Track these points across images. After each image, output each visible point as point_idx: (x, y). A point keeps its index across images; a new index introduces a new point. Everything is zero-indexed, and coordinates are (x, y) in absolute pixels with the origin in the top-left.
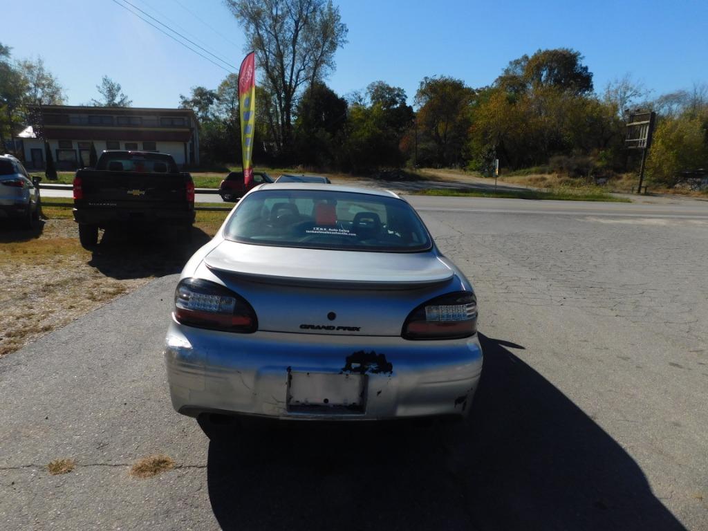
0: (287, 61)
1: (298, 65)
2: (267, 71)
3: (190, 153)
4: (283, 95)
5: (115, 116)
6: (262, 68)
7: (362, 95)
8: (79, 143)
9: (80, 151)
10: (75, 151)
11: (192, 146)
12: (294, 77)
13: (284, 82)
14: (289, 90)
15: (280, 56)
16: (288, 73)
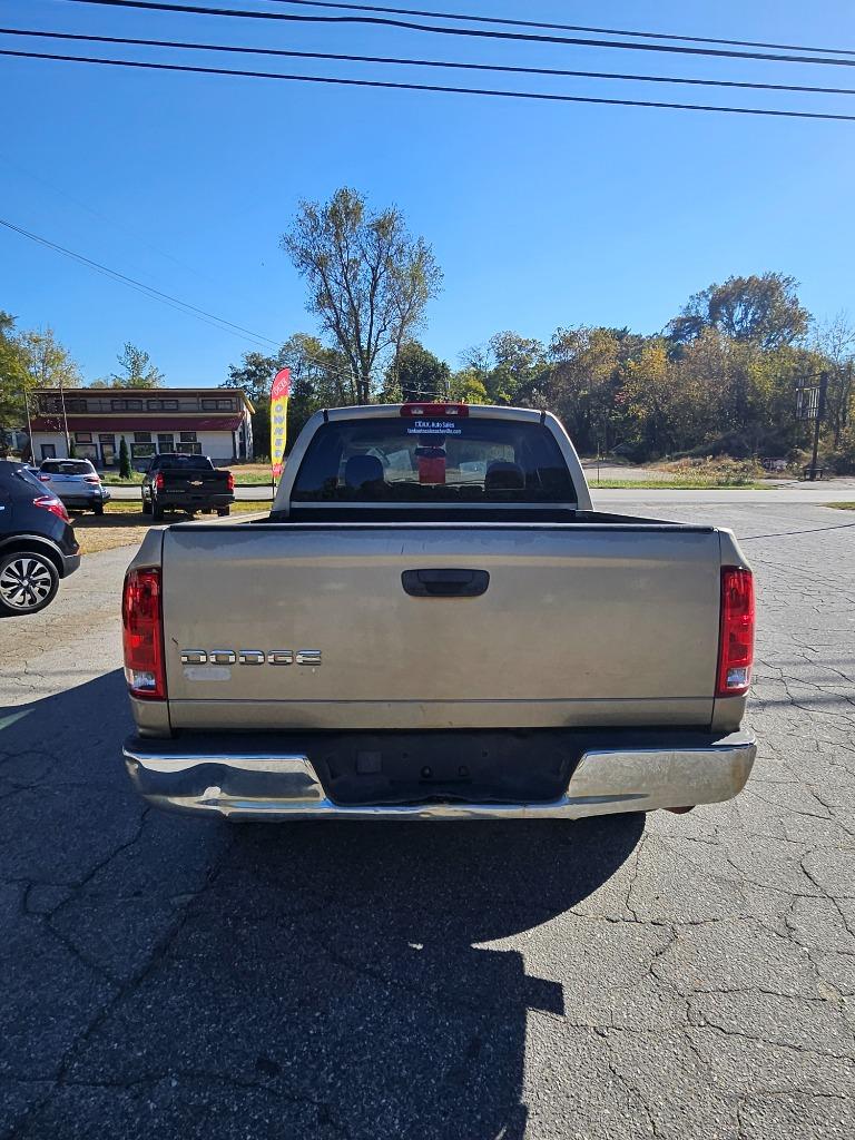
0: (364, 319)
1: (378, 325)
2: (339, 333)
3: (240, 444)
4: (359, 364)
5: (144, 400)
6: (331, 330)
7: (483, 352)
8: (100, 436)
9: (101, 445)
10: (96, 445)
11: (243, 436)
12: (373, 341)
13: (360, 347)
14: (367, 357)
15: (354, 313)
16: (364, 337)
